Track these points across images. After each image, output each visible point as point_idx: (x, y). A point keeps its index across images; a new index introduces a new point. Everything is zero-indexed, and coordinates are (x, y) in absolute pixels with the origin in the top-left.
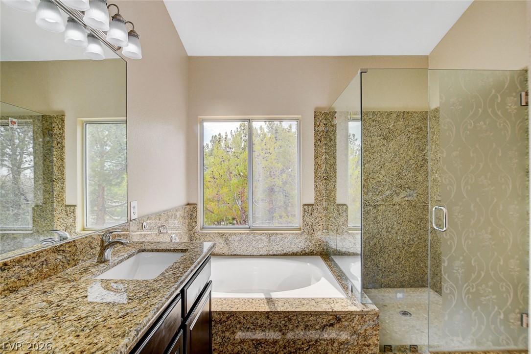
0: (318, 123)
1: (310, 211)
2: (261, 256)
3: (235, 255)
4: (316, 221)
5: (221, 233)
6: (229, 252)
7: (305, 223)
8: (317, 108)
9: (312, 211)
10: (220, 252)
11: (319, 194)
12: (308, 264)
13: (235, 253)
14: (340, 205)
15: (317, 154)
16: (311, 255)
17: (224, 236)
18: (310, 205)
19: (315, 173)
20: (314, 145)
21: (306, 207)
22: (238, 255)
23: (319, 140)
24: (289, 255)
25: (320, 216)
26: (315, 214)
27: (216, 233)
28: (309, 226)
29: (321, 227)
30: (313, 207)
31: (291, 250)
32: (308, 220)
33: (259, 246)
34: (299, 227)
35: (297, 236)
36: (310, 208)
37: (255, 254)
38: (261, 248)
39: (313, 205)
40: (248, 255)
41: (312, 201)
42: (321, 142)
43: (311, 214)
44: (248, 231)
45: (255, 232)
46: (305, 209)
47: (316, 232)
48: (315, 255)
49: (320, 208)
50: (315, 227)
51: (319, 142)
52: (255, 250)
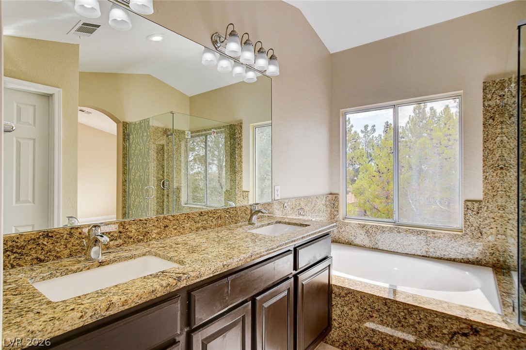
0: (489, 96)
1: (475, 208)
2: (407, 255)
3: (377, 249)
4: (486, 222)
5: (362, 224)
6: (370, 244)
7: (468, 223)
8: (488, 77)
9: (479, 209)
10: (361, 243)
11: (490, 188)
13: (376, 246)
15: (487, 135)
16: (478, 265)
17: (365, 228)
18: (476, 201)
19: (484, 161)
20: (482, 126)
21: (469, 203)
22: (380, 249)
23: (491, 117)
24: (444, 259)
25: (493, 216)
26: (484, 213)
27: (356, 224)
28: (473, 228)
29: (494, 231)
30: (480, 204)
31: (446, 253)
32: (471, 219)
33: (405, 243)
34: (460, 228)
35: (455, 238)
36: (476, 205)
37: (399, 251)
38: (406, 245)
39: (480, 201)
40: (391, 251)
41: (480, 196)
42: (494, 120)
43: (478, 213)
44: (392, 226)
45: (399, 227)
46: (467, 205)
47: (485, 236)
48: (485, 266)
49: (492, 206)
50: (484, 230)
51: (491, 120)
52: (399, 246)
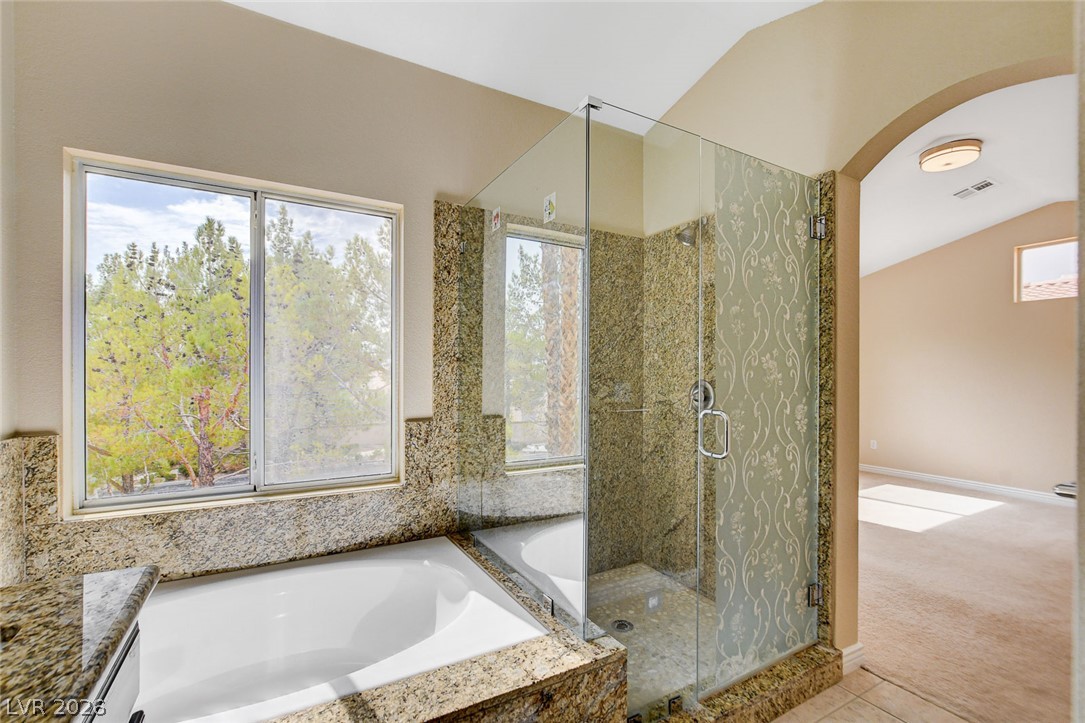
0: (443, 229)
1: (422, 433)
2: (293, 562)
3: (208, 573)
4: (438, 456)
5: (157, 516)
6: (186, 566)
7: (412, 463)
8: (439, 194)
9: (428, 434)
11: (444, 394)
12: (426, 562)
13: (208, 566)
14: (488, 417)
15: (441, 300)
16: (426, 538)
17: (168, 523)
18: (424, 420)
19: (435, 345)
20: (432, 280)
21: (413, 425)
22: (217, 572)
23: (446, 268)
24: (371, 547)
25: (447, 444)
26: (435, 441)
27: (135, 518)
28: (420, 471)
29: (448, 470)
30: (429, 425)
31: (375, 533)
32: (418, 455)
33: (287, 537)
34: (393, 475)
35: (390, 497)
36: (424, 426)
37: (272, 560)
38: (291, 541)
39: (428, 420)
40: (252, 567)
41: (428, 410)
42: (449, 273)
43: (426, 441)
44: (251, 500)
45: (272, 499)
46: (410, 430)
47: (436, 483)
48: (435, 536)
49: (446, 426)
50: (435, 472)
51: (446, 273)
52: (273, 548)
